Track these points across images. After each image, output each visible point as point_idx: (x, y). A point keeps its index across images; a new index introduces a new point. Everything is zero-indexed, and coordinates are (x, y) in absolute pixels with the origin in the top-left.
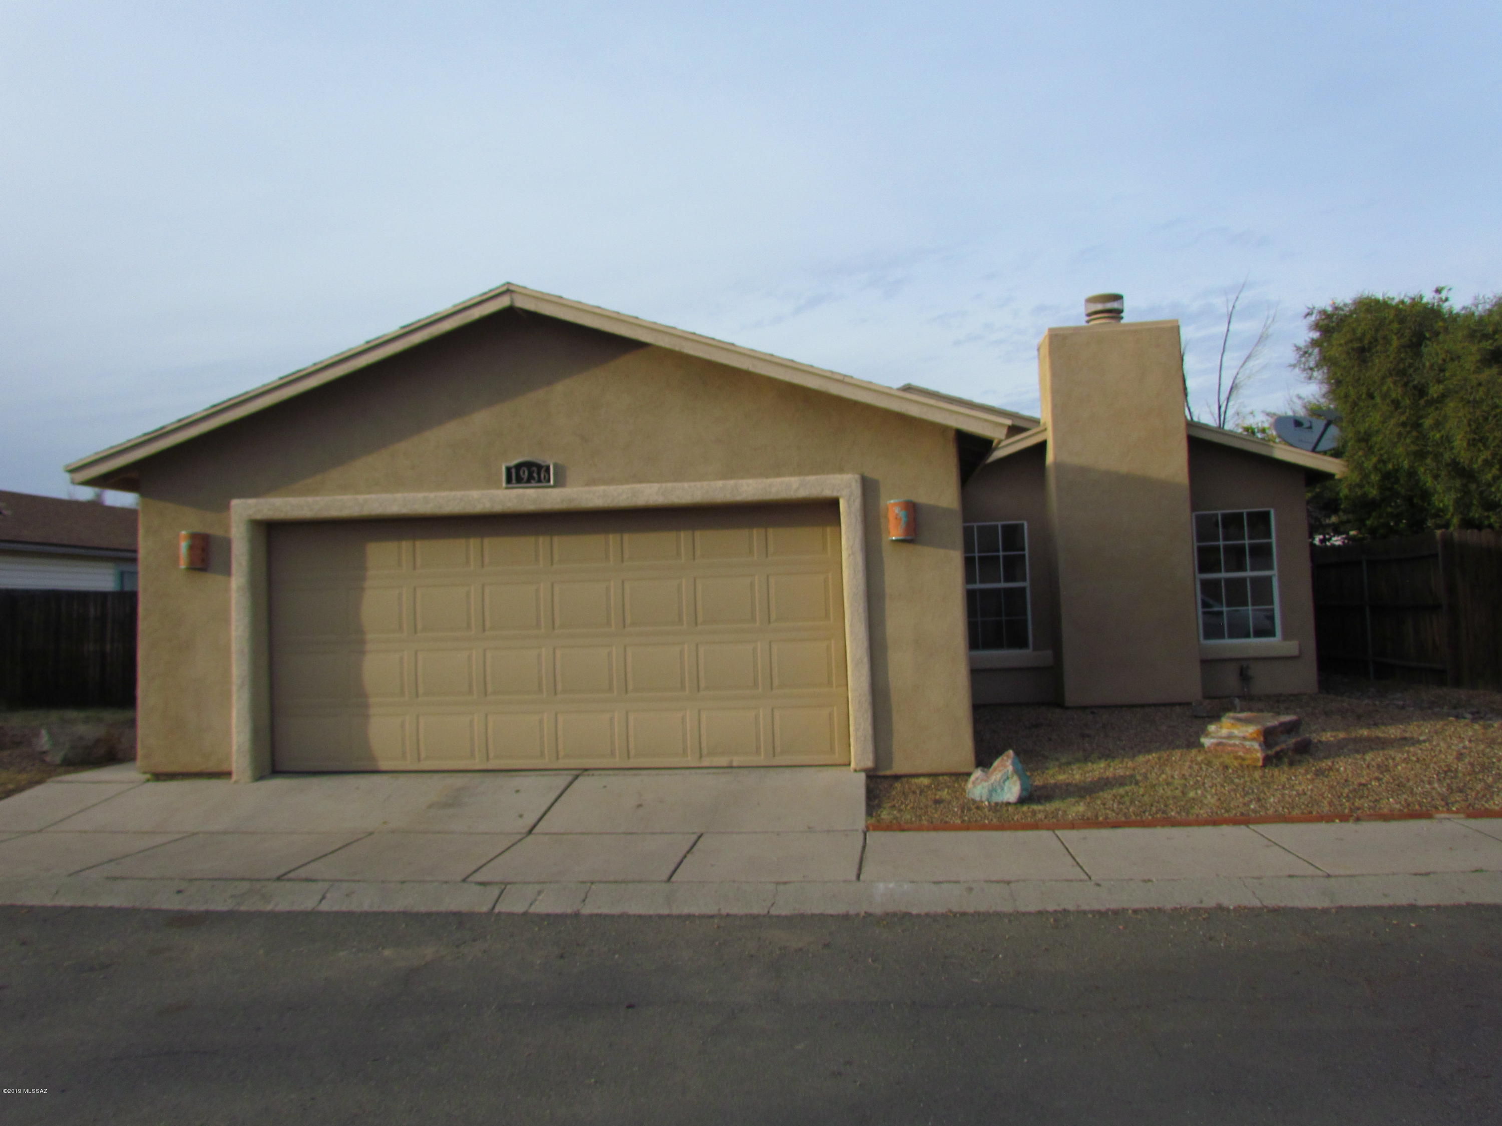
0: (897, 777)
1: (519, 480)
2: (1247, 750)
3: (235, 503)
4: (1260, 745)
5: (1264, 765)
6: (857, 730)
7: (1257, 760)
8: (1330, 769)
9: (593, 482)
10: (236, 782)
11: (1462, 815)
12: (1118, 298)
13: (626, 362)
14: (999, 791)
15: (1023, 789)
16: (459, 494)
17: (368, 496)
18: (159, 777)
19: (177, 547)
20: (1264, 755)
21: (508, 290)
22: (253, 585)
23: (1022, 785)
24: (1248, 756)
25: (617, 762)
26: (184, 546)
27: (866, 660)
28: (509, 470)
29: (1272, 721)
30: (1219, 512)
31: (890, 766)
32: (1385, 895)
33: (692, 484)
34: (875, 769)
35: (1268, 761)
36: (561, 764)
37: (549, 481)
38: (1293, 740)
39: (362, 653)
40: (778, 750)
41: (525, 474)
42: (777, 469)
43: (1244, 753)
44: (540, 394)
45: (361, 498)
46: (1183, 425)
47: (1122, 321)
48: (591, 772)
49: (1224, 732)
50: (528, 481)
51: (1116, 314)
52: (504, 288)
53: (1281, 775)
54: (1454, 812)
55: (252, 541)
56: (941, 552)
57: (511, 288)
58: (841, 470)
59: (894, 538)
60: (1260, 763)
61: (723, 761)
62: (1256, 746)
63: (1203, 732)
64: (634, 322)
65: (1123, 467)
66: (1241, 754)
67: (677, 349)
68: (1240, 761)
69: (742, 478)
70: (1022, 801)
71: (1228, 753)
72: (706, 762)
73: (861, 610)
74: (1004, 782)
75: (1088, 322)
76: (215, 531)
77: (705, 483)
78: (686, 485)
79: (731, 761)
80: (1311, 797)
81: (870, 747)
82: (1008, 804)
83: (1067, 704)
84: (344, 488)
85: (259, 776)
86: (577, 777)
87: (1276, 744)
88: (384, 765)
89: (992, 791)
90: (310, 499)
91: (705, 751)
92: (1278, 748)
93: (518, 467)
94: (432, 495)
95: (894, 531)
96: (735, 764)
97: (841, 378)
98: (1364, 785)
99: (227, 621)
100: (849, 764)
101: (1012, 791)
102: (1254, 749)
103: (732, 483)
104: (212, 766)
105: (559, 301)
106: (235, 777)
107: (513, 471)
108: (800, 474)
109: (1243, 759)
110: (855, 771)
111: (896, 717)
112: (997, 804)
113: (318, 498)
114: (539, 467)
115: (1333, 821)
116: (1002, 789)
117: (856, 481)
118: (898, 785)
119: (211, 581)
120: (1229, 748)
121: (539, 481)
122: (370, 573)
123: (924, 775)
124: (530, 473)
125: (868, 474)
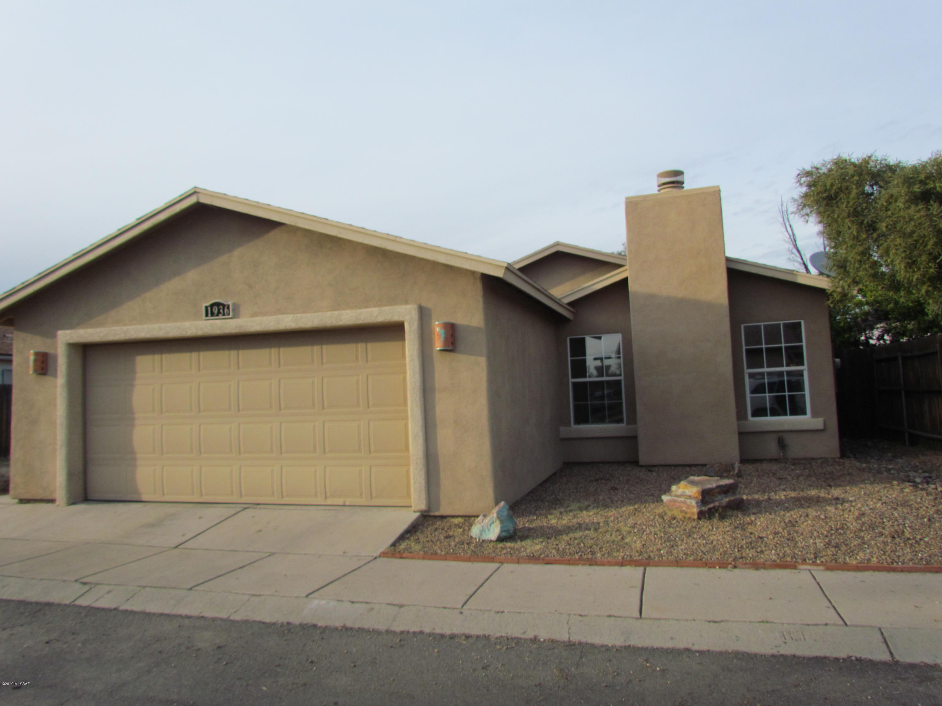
0: (443, 517)
1: (212, 314)
2: (688, 506)
3: (60, 333)
4: (697, 503)
5: (699, 518)
6: (415, 483)
7: (693, 514)
8: (751, 523)
9: (255, 315)
10: (58, 506)
11: (822, 568)
12: (679, 173)
13: (274, 234)
14: (487, 531)
15: (502, 531)
16: (178, 324)
17: (128, 327)
18: (23, 501)
19: (28, 361)
20: (698, 510)
21: (195, 192)
22: (70, 384)
23: (502, 528)
24: (689, 511)
25: (275, 500)
26: (31, 360)
27: (422, 434)
28: (207, 308)
29: (713, 483)
30: (762, 324)
31: (438, 509)
32: (672, 638)
33: (312, 314)
34: (429, 510)
35: (701, 515)
36: (244, 500)
37: (229, 315)
38: (727, 499)
39: (133, 426)
40: (374, 495)
41: (216, 310)
42: (366, 303)
43: (686, 508)
44: (224, 258)
45: (125, 328)
46: (723, 262)
47: (684, 189)
48: (259, 506)
49: (680, 491)
50: (218, 315)
51: (679, 184)
52: (193, 191)
53: (705, 525)
54: (818, 565)
55: (69, 356)
56: (473, 358)
57: (197, 190)
58: (407, 302)
59: (438, 349)
60: (696, 517)
61: (340, 501)
62: (693, 503)
63: (667, 490)
64: (268, 208)
65: (681, 293)
66: (684, 509)
67: (293, 224)
68: (684, 514)
69: (344, 309)
70: (500, 539)
71: (677, 508)
72: (329, 502)
73: (418, 399)
74: (490, 525)
75: (659, 191)
76: (49, 350)
77: (320, 314)
78: (309, 315)
79: (345, 502)
80: (715, 546)
81: (423, 495)
82: (491, 541)
83: (641, 463)
84: (117, 322)
85: (72, 503)
86: (246, 508)
87: (713, 501)
88: (145, 497)
89: (482, 531)
90: (98, 330)
91: (328, 494)
92: (711, 506)
93: (212, 305)
94: (163, 325)
95: (438, 345)
96: (347, 503)
97: (393, 238)
98: (761, 538)
99: (55, 405)
100: (411, 507)
101: (494, 532)
102: (693, 506)
103: (336, 313)
104: (47, 496)
105: (224, 197)
106: (57, 503)
107: (209, 309)
108: (380, 306)
109: (686, 513)
110: (415, 512)
111: (442, 475)
112: (483, 541)
113: (102, 329)
114: (224, 305)
115: (714, 567)
116: (489, 530)
117: (415, 309)
118: (439, 523)
119: (47, 379)
120: (678, 504)
121: (224, 315)
122: (139, 375)
123: (461, 516)
124: (219, 310)
125: (424, 304)
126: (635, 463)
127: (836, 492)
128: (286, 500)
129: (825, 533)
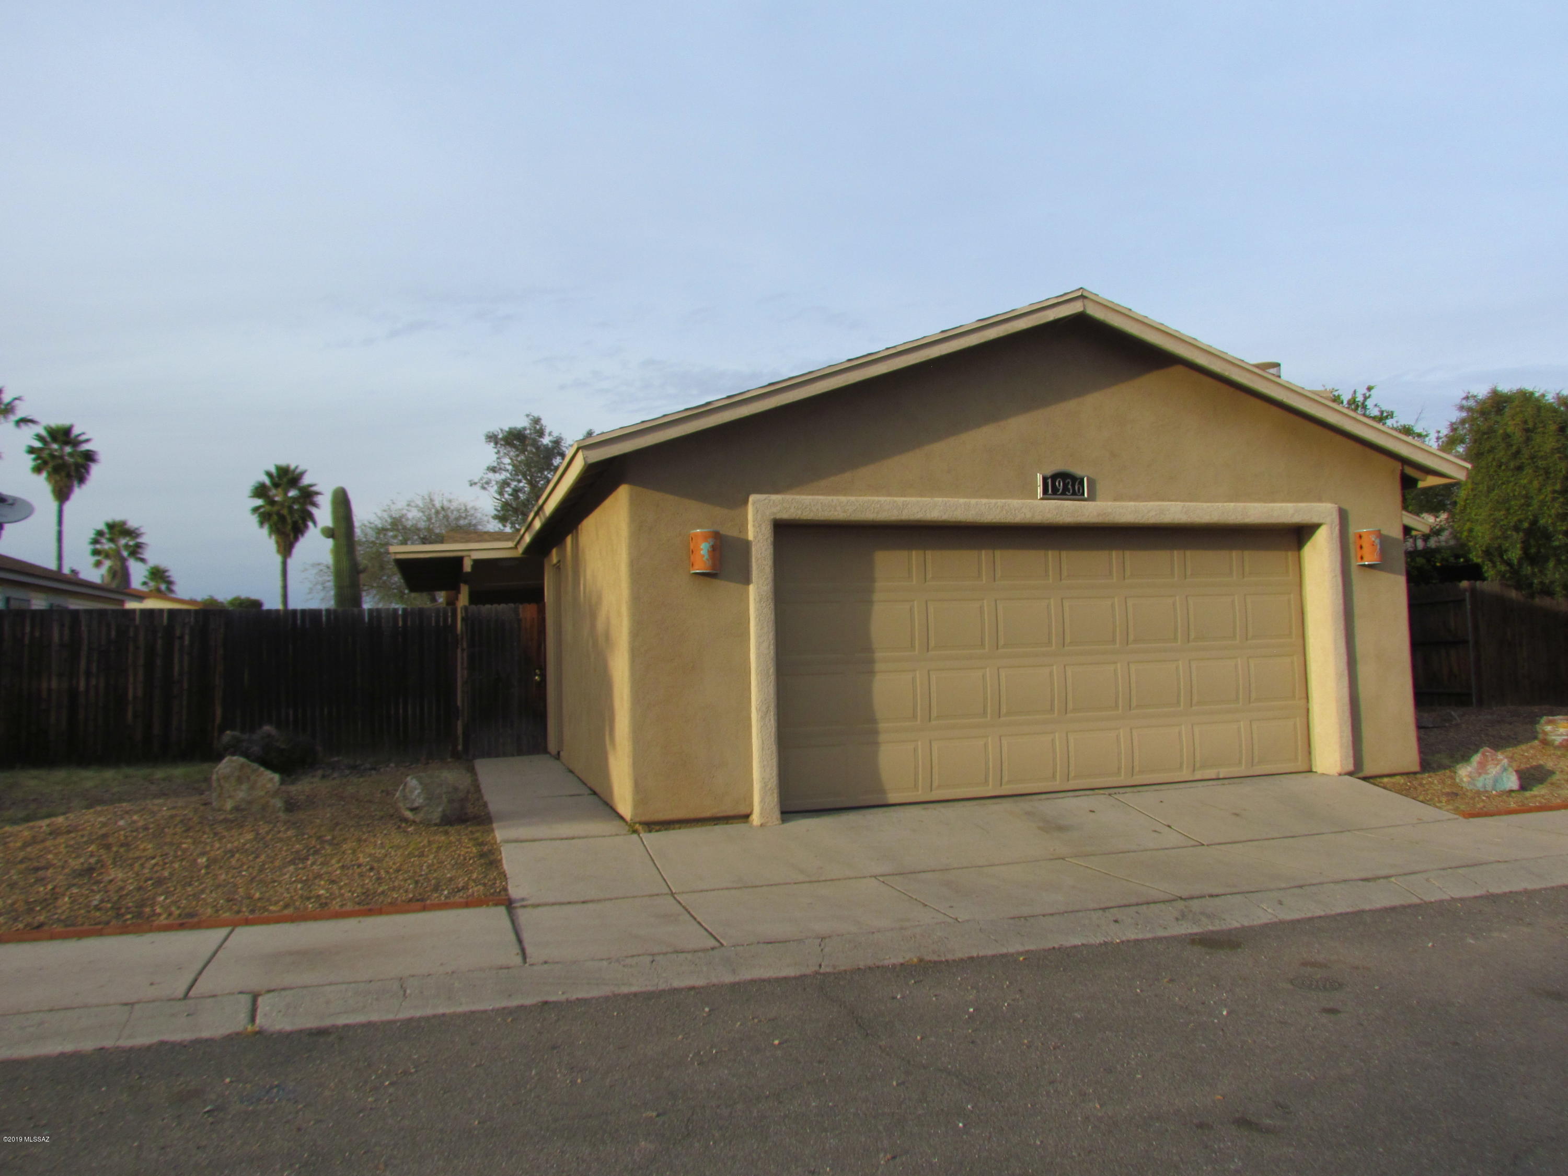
1: (1055, 491)
3: (753, 499)
6: (1342, 737)
9: (1121, 498)
10: (756, 825)
12: (1278, 365)
15: (1519, 778)
16: (1000, 502)
17: (909, 499)
19: (679, 548)
21: (1082, 296)
22: (774, 595)
26: (704, 547)
28: (1045, 479)
31: (1361, 770)
33: (1210, 504)
34: (1355, 771)
37: (1083, 494)
39: (872, 672)
40: (1256, 760)
41: (1060, 485)
42: (1271, 496)
44: (1073, 404)
45: (899, 500)
50: (1063, 493)
52: (1079, 294)
57: (1085, 294)
58: (1322, 500)
59: (1366, 563)
61: (1210, 773)
69: (1249, 502)
70: (1521, 788)
72: (1198, 776)
76: (729, 531)
77: (1220, 505)
78: (1204, 505)
79: (1218, 773)
81: (1351, 752)
82: (1512, 791)
84: (875, 489)
88: (892, 798)
90: (842, 499)
91: (1197, 765)
93: (1055, 477)
94: (973, 502)
95: (1368, 557)
96: (1221, 776)
99: (743, 636)
100: (1310, 771)
101: (1512, 780)
103: (1240, 505)
104: (726, 809)
105: (1126, 314)
106: (755, 820)
107: (1050, 481)
108: (1291, 501)
110: (1341, 775)
111: (1364, 725)
112: (1502, 792)
113: (852, 498)
114: (1074, 479)
116: (1507, 779)
117: (1336, 510)
119: (722, 589)
121: (1074, 493)
122: (878, 585)
123: (1402, 774)
124: (1065, 485)
125: (1345, 507)
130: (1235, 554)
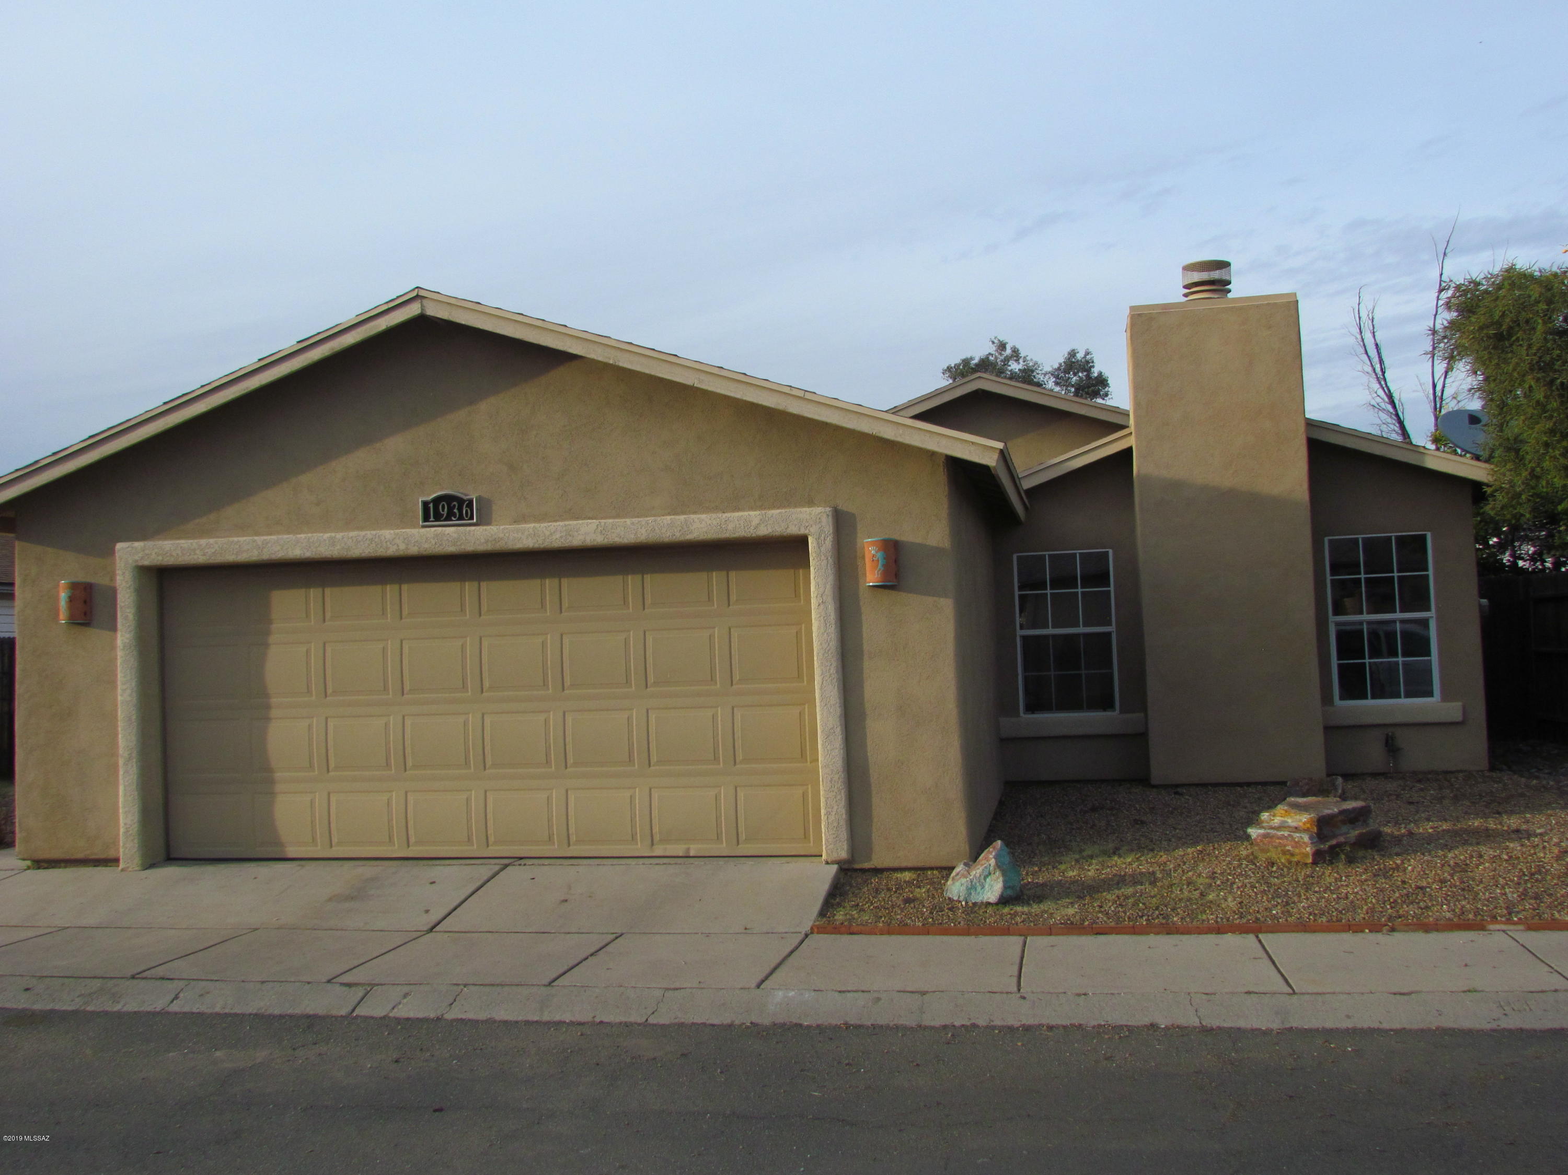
0: (877, 871)
1: (438, 517)
2: (1296, 843)
3: (119, 546)
4: (1311, 838)
5: (1315, 863)
6: (828, 814)
7: (1306, 855)
8: (1397, 868)
9: (522, 519)
10: (123, 870)
11: (1521, 927)
12: (1223, 265)
13: (560, 375)
14: (979, 889)
15: (1005, 887)
16: (369, 534)
17: (268, 538)
18: (40, 864)
19: (57, 599)
20: (1314, 849)
21: (417, 296)
22: (141, 642)
23: (1005, 882)
24: (1297, 851)
25: (554, 850)
26: (63, 596)
27: (838, 730)
28: (425, 504)
29: (1332, 806)
30: (1360, 536)
31: (869, 859)
32: (1348, 1017)
33: (635, 520)
34: (852, 859)
35: (1319, 857)
36: (494, 851)
37: (472, 518)
38: (1357, 832)
39: (268, 719)
40: (743, 837)
41: (444, 510)
42: (734, 503)
43: (1292, 847)
44: (461, 415)
45: (259, 539)
46: (1302, 428)
47: (1230, 295)
48: (522, 862)
49: (1277, 821)
50: (448, 518)
51: (1220, 286)
52: (414, 294)
53: (1328, 874)
54: (1515, 923)
55: (139, 592)
56: (929, 600)
57: (422, 293)
58: (811, 503)
59: (871, 584)
60: (1310, 860)
61: (679, 850)
62: (1306, 838)
63: (1252, 819)
64: (562, 331)
65: (1225, 480)
66: (1289, 848)
67: (611, 362)
68: (1288, 857)
69: (695, 513)
70: (1004, 901)
71: (1276, 847)
72: (657, 851)
73: (833, 670)
74: (985, 879)
75: (1186, 295)
76: (100, 580)
77: (651, 519)
78: (628, 521)
79: (688, 849)
80: (1352, 902)
81: (844, 835)
82: (988, 904)
83: (1154, 781)
84: (242, 528)
85: (150, 864)
86: (506, 866)
87: (1334, 836)
88: (291, 852)
89: (971, 888)
90: (203, 542)
91: (657, 838)
92: (1334, 842)
93: (437, 501)
94: (339, 536)
95: (871, 577)
96: (692, 854)
97: (801, 394)
98: (1422, 888)
99: (113, 683)
100: (822, 856)
101: (993, 890)
102: (1304, 843)
103: (679, 518)
104: (97, 852)
105: (476, 307)
106: (122, 865)
107: (431, 505)
108: (761, 508)
109: (1292, 855)
110: (827, 863)
111: (875, 800)
112: (975, 904)
113: (212, 541)
114: (461, 501)
115: (1362, 931)
116: (983, 887)
117: (828, 515)
118: (875, 880)
119: (95, 636)
120: (1277, 841)
121: (461, 518)
122: (274, 626)
123: (910, 869)
124: (450, 509)
125: (843, 507)
126: (1144, 781)
127: (1513, 822)
128: (574, 850)
129: (1515, 879)
130: (716, 576)
